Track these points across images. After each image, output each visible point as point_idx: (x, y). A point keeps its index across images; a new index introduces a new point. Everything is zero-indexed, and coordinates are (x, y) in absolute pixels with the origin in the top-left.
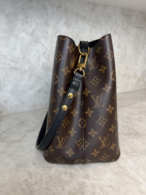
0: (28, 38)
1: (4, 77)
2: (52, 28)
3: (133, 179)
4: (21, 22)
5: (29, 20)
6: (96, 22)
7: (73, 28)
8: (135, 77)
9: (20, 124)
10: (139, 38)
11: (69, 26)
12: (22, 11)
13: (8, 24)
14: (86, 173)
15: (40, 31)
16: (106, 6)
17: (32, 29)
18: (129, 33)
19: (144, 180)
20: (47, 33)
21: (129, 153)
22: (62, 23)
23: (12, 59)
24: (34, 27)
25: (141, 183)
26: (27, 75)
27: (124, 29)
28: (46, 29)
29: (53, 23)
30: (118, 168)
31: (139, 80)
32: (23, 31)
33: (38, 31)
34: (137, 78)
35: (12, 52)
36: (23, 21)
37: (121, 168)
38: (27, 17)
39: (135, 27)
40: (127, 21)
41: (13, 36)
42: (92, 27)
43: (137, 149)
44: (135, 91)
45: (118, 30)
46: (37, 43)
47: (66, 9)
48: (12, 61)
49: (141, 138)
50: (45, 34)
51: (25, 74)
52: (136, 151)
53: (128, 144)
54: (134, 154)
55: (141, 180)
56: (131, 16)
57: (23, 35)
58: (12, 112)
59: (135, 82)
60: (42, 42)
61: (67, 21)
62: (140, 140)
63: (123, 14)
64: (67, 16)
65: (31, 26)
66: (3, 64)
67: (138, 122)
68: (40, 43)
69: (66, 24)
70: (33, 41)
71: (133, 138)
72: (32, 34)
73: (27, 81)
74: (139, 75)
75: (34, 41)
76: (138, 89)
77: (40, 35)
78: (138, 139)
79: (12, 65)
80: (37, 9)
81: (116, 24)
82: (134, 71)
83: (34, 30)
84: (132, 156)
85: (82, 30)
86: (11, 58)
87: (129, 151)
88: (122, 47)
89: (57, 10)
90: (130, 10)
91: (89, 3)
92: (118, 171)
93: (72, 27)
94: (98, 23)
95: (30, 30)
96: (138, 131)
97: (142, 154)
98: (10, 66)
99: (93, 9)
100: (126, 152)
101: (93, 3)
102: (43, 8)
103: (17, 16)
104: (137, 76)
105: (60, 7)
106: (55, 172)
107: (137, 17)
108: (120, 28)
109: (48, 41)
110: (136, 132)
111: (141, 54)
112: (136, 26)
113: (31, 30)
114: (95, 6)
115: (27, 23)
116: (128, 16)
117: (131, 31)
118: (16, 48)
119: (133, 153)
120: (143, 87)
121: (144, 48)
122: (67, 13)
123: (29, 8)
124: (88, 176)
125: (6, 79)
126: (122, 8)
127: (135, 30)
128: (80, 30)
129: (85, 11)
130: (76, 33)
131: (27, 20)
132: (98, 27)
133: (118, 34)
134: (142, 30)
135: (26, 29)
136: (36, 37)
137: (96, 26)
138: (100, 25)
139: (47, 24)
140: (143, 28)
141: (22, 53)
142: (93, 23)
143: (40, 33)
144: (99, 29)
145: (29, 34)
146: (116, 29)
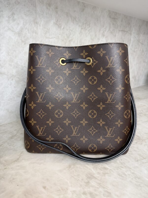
2: (41, 27)
4: (7, 19)
5: (16, 17)
6: (86, 23)
7: (64, 28)
9: (12, 138)
11: (60, 27)
12: (8, 6)
14: (106, 190)
15: (28, 30)
16: (94, 8)
17: (19, 27)
18: (115, 36)
20: (36, 33)
21: (139, 160)
22: (52, 22)
24: (21, 25)
26: (14, 80)
27: (111, 33)
28: (35, 29)
29: (42, 22)
30: (136, 179)
32: (9, 29)
33: (27, 30)
36: (9, 17)
37: (139, 178)
38: (13, 14)
39: (120, 31)
40: (113, 24)
42: (82, 29)
43: (145, 155)
45: (106, 33)
46: (25, 44)
47: (57, 8)
50: (34, 34)
51: (12, 80)
52: (145, 157)
53: (135, 151)
54: (144, 161)
56: (117, 19)
57: (9, 34)
61: (58, 20)
62: (145, 145)
63: (110, 17)
64: (57, 15)
65: (18, 24)
69: (56, 24)
71: (136, 143)
72: (19, 34)
73: (15, 87)
75: (22, 42)
78: (142, 144)
80: (24, 5)
81: (104, 27)
83: (22, 29)
84: (143, 163)
85: (72, 31)
87: (139, 159)
89: (47, 8)
90: (116, 13)
91: (79, 2)
92: (136, 182)
93: (62, 28)
94: (88, 25)
99: (83, 10)
100: (136, 160)
101: (83, 3)
102: (31, 5)
103: (2, 11)
105: (49, 5)
106: (72, 194)
107: (122, 21)
108: (107, 30)
112: (121, 30)
113: (18, 29)
114: (85, 7)
115: (14, 20)
116: (114, 19)
117: (117, 35)
118: (1, 49)
119: (143, 159)
122: (57, 12)
123: (15, 3)
124: (110, 193)
126: (109, 11)
127: (120, 33)
128: (71, 31)
129: (75, 11)
130: (67, 35)
131: (13, 17)
132: (88, 29)
133: (106, 37)
134: (126, 34)
135: (12, 27)
136: (24, 37)
137: (86, 27)
138: (90, 27)
139: (37, 23)
140: (127, 32)
141: (9, 55)
142: (83, 24)
143: (29, 33)
144: (88, 31)
145: (16, 33)
146: (103, 32)
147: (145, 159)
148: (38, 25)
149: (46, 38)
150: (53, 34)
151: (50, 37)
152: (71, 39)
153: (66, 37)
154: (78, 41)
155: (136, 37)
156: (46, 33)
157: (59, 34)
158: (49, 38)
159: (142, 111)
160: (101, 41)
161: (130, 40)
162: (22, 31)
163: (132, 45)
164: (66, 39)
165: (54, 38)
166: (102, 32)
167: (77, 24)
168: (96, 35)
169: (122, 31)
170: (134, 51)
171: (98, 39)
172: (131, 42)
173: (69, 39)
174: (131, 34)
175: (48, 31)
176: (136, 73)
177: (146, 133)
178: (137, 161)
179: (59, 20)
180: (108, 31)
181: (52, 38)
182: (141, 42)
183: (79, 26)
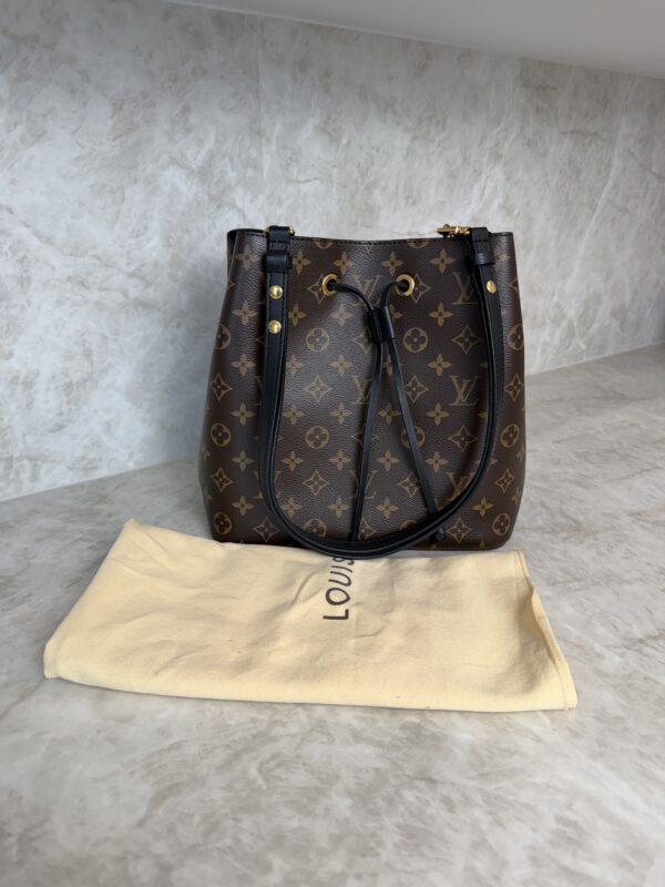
0: (188, 189)
1: (105, 338)
2: (273, 147)
3: (579, 646)
4: (167, 127)
5: (193, 119)
6: (430, 118)
7: (349, 142)
8: (556, 322)
10: (579, 172)
11: (334, 138)
12: (171, 84)
13: (120, 136)
15: (231, 160)
16: (466, 55)
17: (203, 152)
18: (544, 155)
19: (607, 647)
20: (257, 167)
21: (560, 583)
22: (308, 129)
23: (132, 268)
24: (210, 144)
25: (599, 656)
26: (183, 328)
27: (529, 144)
28: (253, 153)
29: (278, 129)
31: (570, 333)
32: (173, 161)
33: (227, 160)
34: (564, 324)
35: (133, 241)
36: (173, 122)
38: (186, 109)
39: (565, 133)
40: (538, 110)
41: (136, 181)
42: (415, 138)
43: (581, 571)
44: (554, 373)
45: (506, 146)
46: (219, 206)
47: (327, 75)
48: (131, 275)
49: (590, 541)
50: (250, 172)
52: (579, 577)
53: (553, 559)
54: (575, 585)
55: (598, 648)
56: (554, 89)
57: (173, 176)
58: (131, 466)
59: (557, 340)
60: (239, 204)
61: (329, 118)
62: (590, 547)
63: (526, 84)
64: (328, 101)
65: (201, 142)
66: (100, 289)
67: (577, 489)
68: (233, 206)
69: (322, 130)
70: (206, 197)
71: (565, 539)
72: (204, 174)
73: (185, 350)
74: (572, 312)
75: (212, 199)
76: (565, 364)
77: (231, 175)
78: (581, 543)
79: (133, 293)
80: (222, 77)
81: (499, 123)
82: (555, 298)
83: (211, 157)
84: (569, 590)
85: (378, 150)
86: (128, 264)
87: (560, 579)
88: (516, 212)
89: (295, 79)
90: (551, 68)
91: (406, 45)
93: (344, 141)
94: (438, 124)
95: (197, 158)
96: (581, 518)
97: (598, 584)
98: (126, 295)
99: (421, 70)
100: (552, 582)
101: (421, 43)
102: (244, 73)
103: (153, 105)
104: (564, 316)
105: (303, 66)
107: (575, 93)
108: (512, 137)
109: (261, 199)
110: (575, 521)
111: (581, 232)
112: (570, 128)
113: (200, 157)
114: (429, 57)
115: (188, 130)
116: (543, 89)
117: (552, 150)
118: (146, 228)
119: (570, 582)
120: (585, 359)
121: (594, 211)
122: (327, 90)
123: (193, 72)
125: (112, 346)
126: (524, 61)
127: (567, 143)
128: (374, 151)
129: (392, 78)
130: (359, 165)
131: (186, 120)
132: (437, 139)
133: (507, 163)
134: (590, 144)
135: (182, 155)
136: (217, 183)
137: (428, 133)
138: (444, 129)
139: (259, 134)
140: (596, 134)
141: (170, 245)
142: (420, 123)
143: (233, 169)
144: (439, 145)
145: (193, 171)
146: (497, 145)
147: (578, 580)
148: (264, 141)
149: (290, 181)
150: (313, 166)
151: (303, 179)
152: (372, 179)
153: (355, 175)
154: (397, 187)
155: (633, 154)
156: (289, 165)
157: (334, 166)
158: (299, 182)
159: (619, 443)
160: (487, 178)
161: (609, 166)
162: (210, 166)
163: (616, 186)
164: (356, 181)
165: (315, 179)
166: (490, 144)
167: (398, 124)
168: (466, 159)
169: (573, 132)
170: (625, 210)
171: (475, 171)
172: (613, 172)
173: (366, 182)
174: (612, 142)
175: (294, 158)
176: (628, 297)
177: (605, 514)
178: (553, 584)
179: (333, 117)
180: (516, 138)
181: (309, 181)
182: (654, 169)
183: (406, 130)
